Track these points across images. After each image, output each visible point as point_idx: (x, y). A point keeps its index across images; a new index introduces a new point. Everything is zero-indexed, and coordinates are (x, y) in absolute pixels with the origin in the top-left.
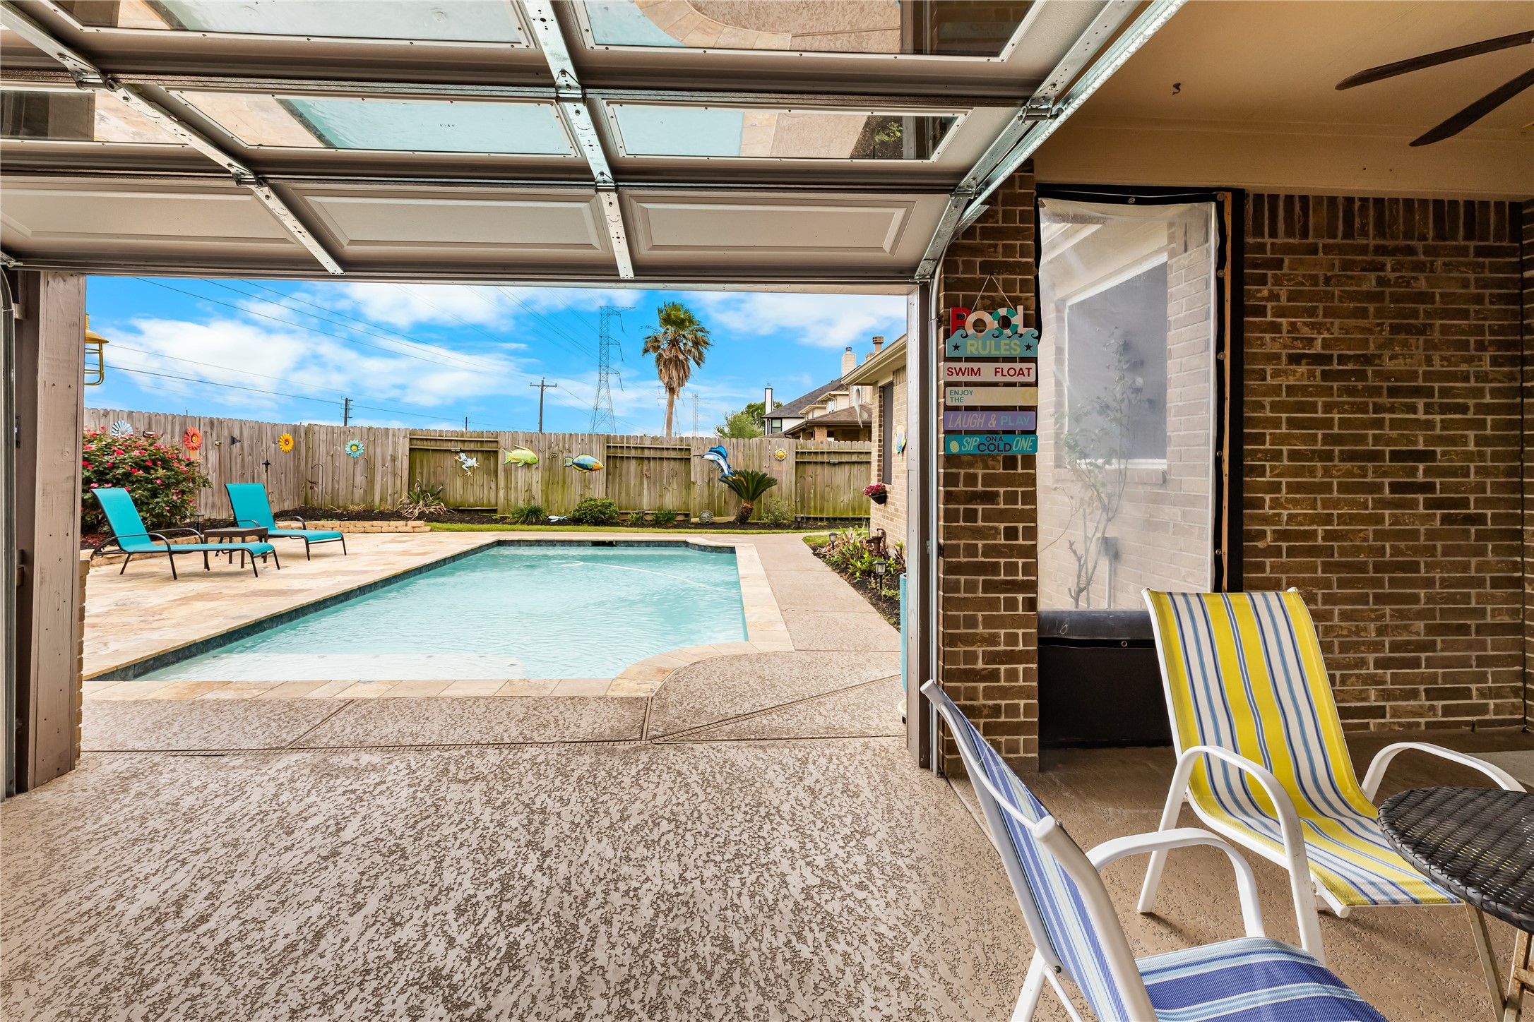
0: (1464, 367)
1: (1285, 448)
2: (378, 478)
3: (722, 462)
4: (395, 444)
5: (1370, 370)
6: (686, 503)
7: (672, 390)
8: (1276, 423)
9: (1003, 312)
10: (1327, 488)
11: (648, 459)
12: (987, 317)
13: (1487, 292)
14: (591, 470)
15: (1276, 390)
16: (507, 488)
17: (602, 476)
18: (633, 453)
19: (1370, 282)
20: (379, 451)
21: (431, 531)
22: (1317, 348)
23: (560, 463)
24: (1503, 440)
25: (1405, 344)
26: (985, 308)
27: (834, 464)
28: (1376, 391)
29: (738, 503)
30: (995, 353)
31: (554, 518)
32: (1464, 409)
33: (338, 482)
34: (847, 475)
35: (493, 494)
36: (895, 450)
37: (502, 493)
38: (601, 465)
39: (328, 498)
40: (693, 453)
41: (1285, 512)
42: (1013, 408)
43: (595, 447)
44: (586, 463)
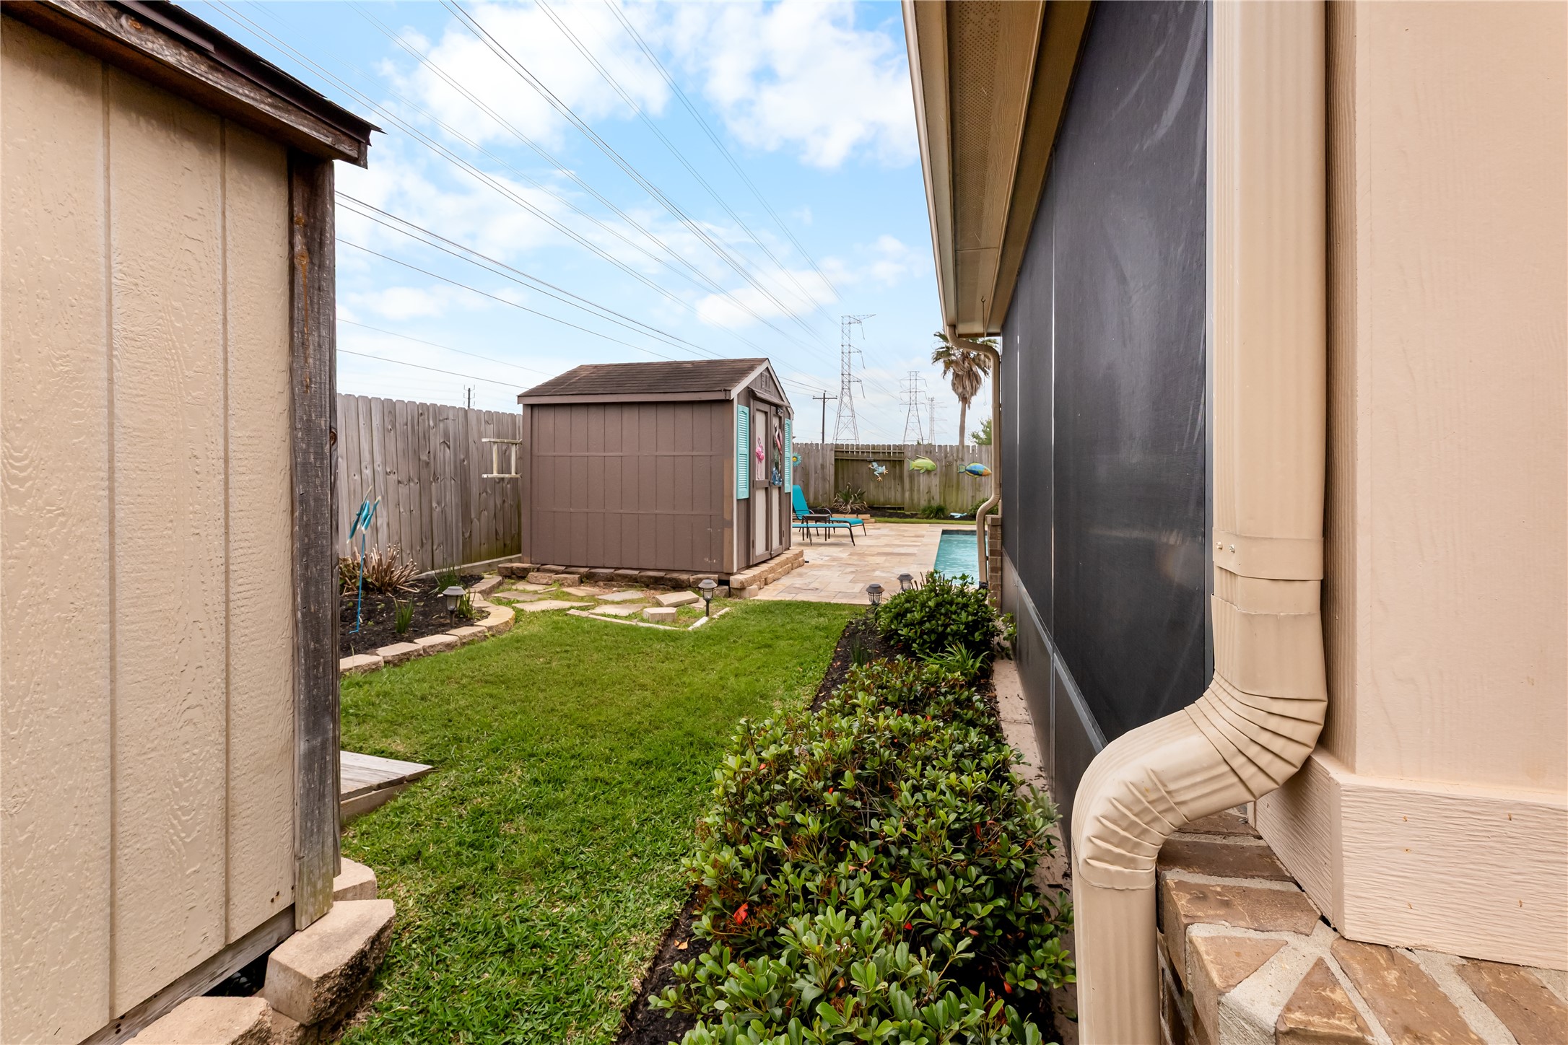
2: (812, 482)
4: (824, 457)
7: (965, 400)
14: (981, 475)
16: (911, 490)
17: (993, 482)
20: (812, 462)
21: (875, 522)
23: (955, 470)
31: (958, 515)
35: (899, 495)
37: (907, 494)
38: (989, 471)
43: (984, 456)
44: (977, 470)
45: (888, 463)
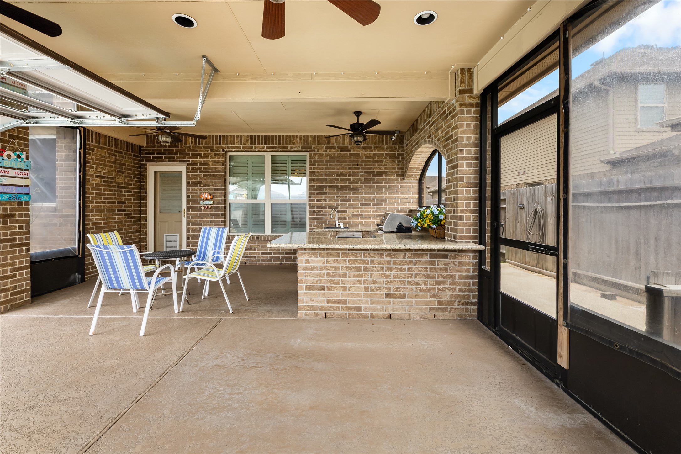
0: (131, 182)
1: (95, 200)
5: (113, 181)
8: (92, 193)
9: (18, 153)
10: (104, 211)
12: (12, 154)
13: (135, 165)
15: (92, 184)
19: (113, 159)
22: (102, 174)
24: (137, 200)
25: (120, 176)
26: (10, 150)
28: (114, 187)
30: (15, 167)
32: (131, 192)
41: (95, 218)
42: (22, 186)
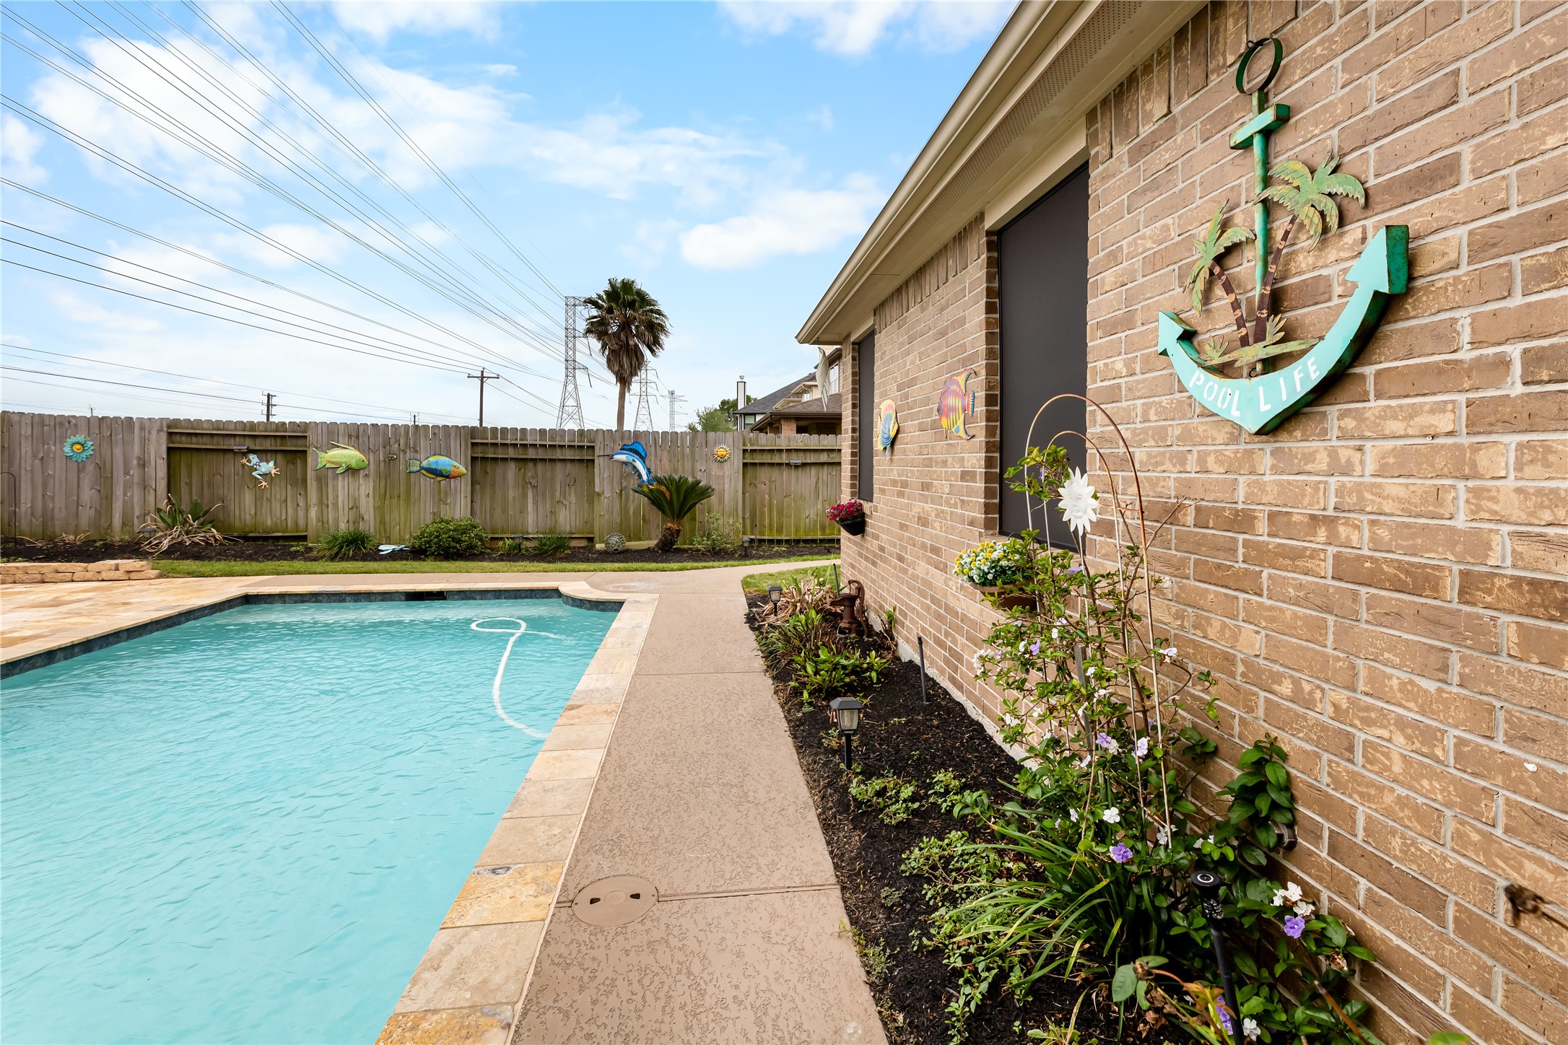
2: (119, 492)
3: (639, 465)
4: (144, 442)
6: (589, 523)
7: (623, 381)
11: (534, 460)
14: (447, 477)
16: (322, 504)
17: (463, 487)
18: (511, 453)
20: (118, 451)
21: (160, 576)
23: (402, 467)
27: (797, 466)
29: (663, 522)
31: (386, 548)
33: (53, 498)
34: (814, 480)
35: (301, 514)
36: (878, 445)
37: (313, 512)
38: (462, 469)
39: (37, 522)
40: (597, 453)
43: (454, 444)
44: (440, 467)
45: (279, 457)
